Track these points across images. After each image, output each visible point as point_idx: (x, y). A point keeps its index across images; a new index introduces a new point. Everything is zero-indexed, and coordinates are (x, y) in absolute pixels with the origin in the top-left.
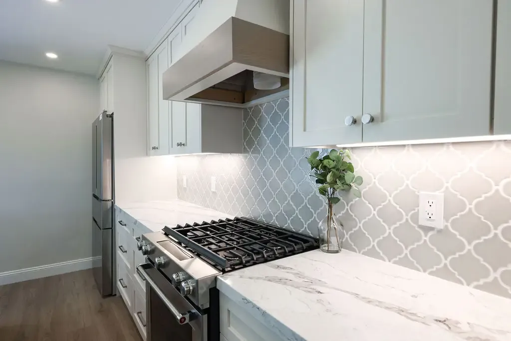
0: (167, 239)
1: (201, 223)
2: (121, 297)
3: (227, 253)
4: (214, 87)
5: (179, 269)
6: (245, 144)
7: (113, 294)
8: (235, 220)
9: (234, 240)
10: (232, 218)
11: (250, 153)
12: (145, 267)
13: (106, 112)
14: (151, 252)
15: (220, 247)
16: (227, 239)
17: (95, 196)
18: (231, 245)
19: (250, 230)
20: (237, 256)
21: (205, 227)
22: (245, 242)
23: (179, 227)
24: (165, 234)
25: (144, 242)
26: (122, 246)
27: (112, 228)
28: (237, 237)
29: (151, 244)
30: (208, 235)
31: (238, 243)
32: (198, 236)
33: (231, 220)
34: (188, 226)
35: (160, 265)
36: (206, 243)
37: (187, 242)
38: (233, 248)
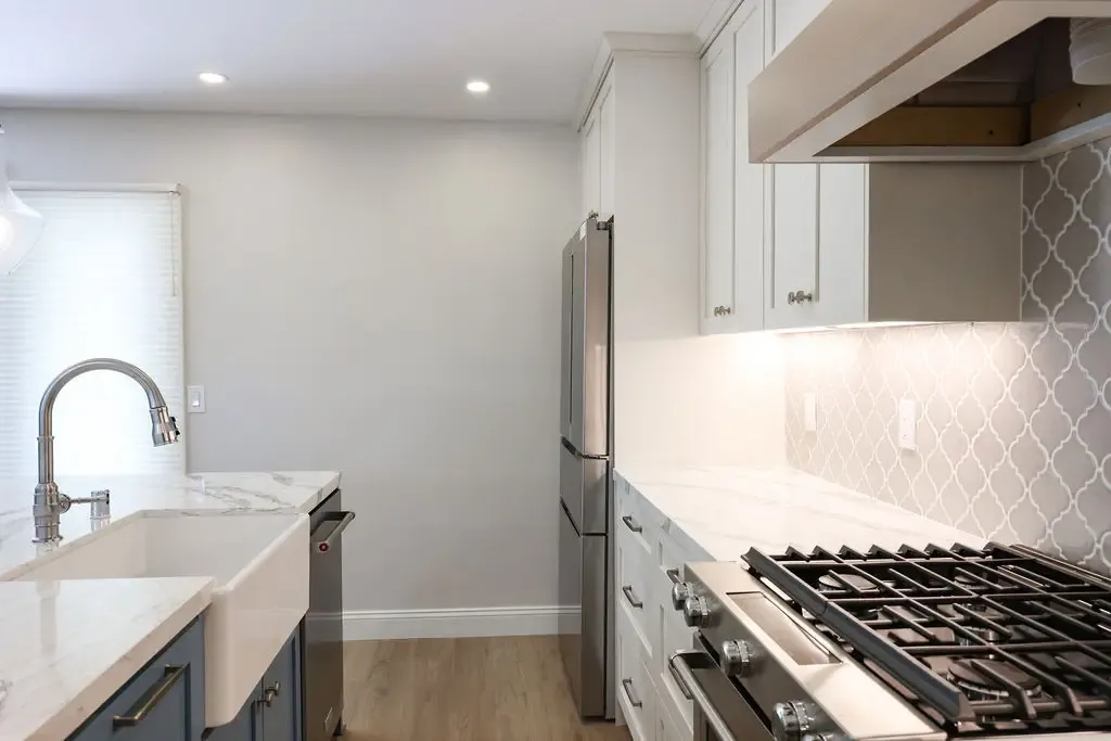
0: (757, 588)
1: (863, 550)
2: (626, 728)
3: (964, 666)
4: (915, 102)
5: (794, 691)
6: (1030, 287)
7: (608, 717)
8: (987, 554)
9: (989, 627)
10: (978, 545)
11: (1051, 319)
12: (692, 660)
13: (594, 216)
14: (711, 622)
15: (933, 640)
16: (960, 617)
17: (567, 444)
18: (973, 641)
19: (1052, 599)
20: (1001, 686)
21: (879, 565)
22: (1030, 639)
23: (793, 555)
24: (752, 572)
25: (690, 586)
26: (630, 589)
27: (606, 534)
28: (1001, 616)
29: (710, 595)
30: (888, 593)
31: (1002, 638)
32: (855, 593)
33: (972, 553)
34: (821, 554)
35: (735, 665)
36: (882, 620)
37: (820, 609)
38: (982, 654)
